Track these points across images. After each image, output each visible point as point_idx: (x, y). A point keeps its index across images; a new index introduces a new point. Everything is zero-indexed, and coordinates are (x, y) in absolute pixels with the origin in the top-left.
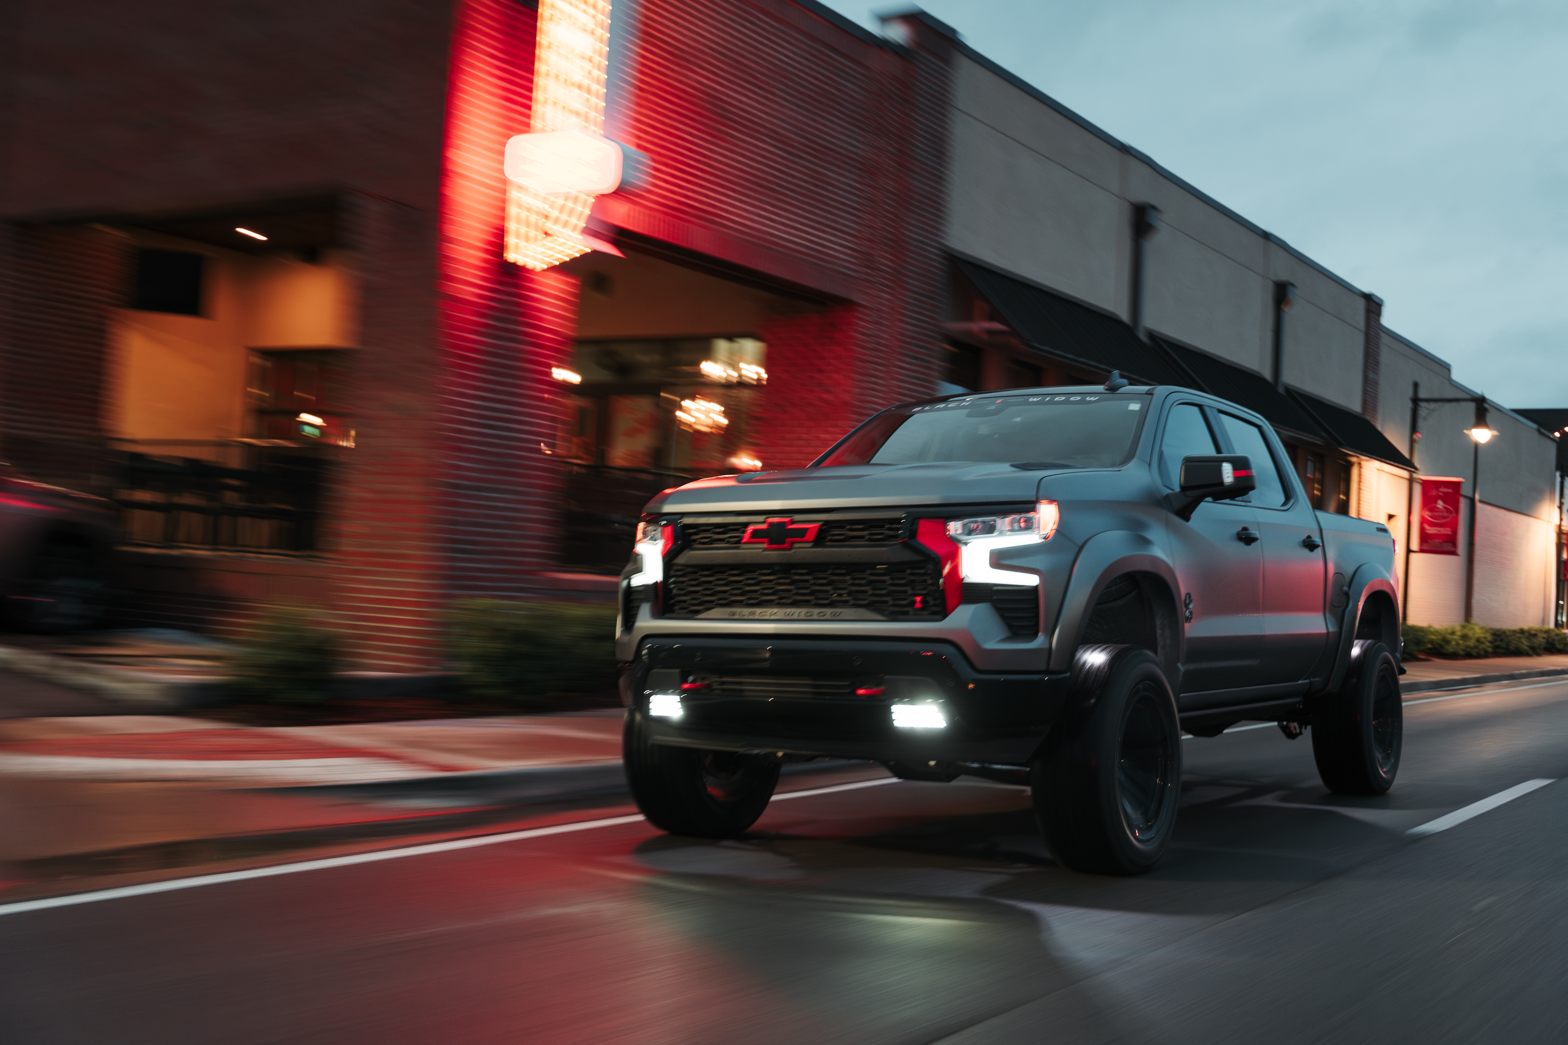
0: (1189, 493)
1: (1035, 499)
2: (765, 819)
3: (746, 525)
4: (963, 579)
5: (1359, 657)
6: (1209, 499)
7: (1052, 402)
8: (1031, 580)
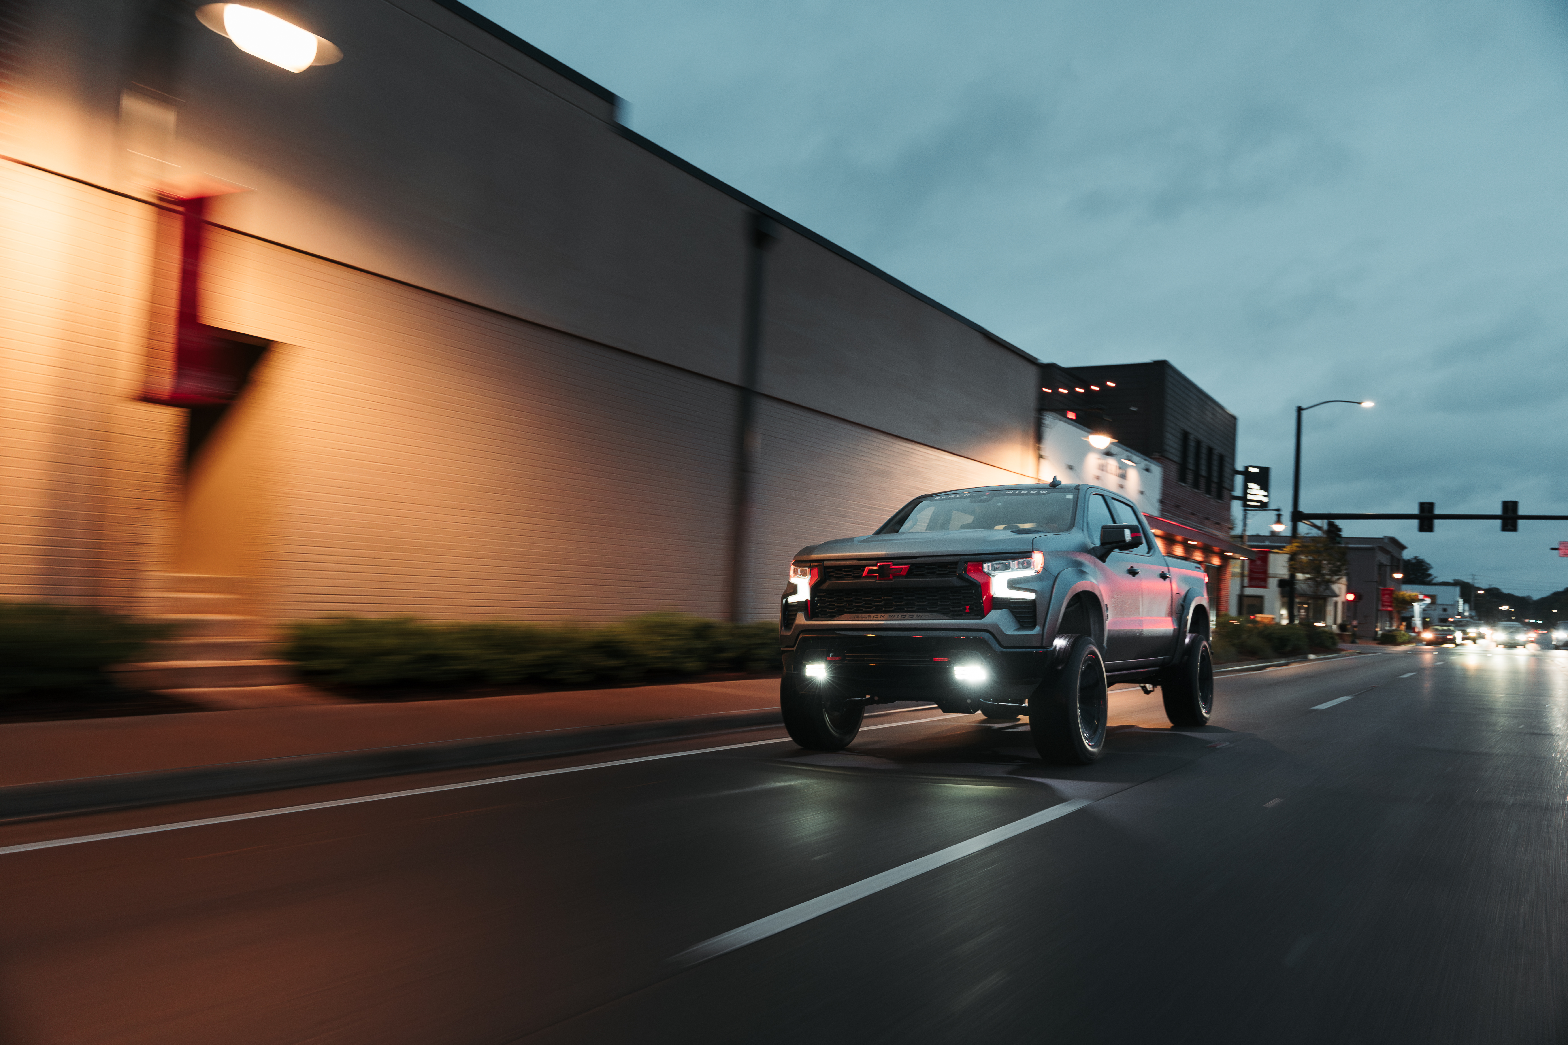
0: (1106, 546)
1: (1031, 551)
2: (857, 740)
3: (865, 566)
4: (993, 596)
5: (1188, 644)
6: (1117, 550)
7: (1020, 494)
8: (1031, 596)
